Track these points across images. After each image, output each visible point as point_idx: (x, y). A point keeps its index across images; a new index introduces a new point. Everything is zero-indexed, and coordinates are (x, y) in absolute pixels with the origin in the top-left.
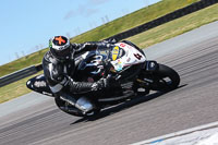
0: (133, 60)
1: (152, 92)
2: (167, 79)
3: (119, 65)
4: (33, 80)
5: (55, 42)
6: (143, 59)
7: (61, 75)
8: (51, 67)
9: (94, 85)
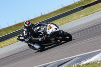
0: (54, 30)
1: (62, 42)
2: (67, 37)
3: (49, 32)
4: (19, 37)
5: (26, 23)
6: (58, 30)
7: (28, 35)
8: (24, 32)
9: (40, 39)
